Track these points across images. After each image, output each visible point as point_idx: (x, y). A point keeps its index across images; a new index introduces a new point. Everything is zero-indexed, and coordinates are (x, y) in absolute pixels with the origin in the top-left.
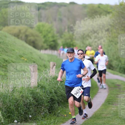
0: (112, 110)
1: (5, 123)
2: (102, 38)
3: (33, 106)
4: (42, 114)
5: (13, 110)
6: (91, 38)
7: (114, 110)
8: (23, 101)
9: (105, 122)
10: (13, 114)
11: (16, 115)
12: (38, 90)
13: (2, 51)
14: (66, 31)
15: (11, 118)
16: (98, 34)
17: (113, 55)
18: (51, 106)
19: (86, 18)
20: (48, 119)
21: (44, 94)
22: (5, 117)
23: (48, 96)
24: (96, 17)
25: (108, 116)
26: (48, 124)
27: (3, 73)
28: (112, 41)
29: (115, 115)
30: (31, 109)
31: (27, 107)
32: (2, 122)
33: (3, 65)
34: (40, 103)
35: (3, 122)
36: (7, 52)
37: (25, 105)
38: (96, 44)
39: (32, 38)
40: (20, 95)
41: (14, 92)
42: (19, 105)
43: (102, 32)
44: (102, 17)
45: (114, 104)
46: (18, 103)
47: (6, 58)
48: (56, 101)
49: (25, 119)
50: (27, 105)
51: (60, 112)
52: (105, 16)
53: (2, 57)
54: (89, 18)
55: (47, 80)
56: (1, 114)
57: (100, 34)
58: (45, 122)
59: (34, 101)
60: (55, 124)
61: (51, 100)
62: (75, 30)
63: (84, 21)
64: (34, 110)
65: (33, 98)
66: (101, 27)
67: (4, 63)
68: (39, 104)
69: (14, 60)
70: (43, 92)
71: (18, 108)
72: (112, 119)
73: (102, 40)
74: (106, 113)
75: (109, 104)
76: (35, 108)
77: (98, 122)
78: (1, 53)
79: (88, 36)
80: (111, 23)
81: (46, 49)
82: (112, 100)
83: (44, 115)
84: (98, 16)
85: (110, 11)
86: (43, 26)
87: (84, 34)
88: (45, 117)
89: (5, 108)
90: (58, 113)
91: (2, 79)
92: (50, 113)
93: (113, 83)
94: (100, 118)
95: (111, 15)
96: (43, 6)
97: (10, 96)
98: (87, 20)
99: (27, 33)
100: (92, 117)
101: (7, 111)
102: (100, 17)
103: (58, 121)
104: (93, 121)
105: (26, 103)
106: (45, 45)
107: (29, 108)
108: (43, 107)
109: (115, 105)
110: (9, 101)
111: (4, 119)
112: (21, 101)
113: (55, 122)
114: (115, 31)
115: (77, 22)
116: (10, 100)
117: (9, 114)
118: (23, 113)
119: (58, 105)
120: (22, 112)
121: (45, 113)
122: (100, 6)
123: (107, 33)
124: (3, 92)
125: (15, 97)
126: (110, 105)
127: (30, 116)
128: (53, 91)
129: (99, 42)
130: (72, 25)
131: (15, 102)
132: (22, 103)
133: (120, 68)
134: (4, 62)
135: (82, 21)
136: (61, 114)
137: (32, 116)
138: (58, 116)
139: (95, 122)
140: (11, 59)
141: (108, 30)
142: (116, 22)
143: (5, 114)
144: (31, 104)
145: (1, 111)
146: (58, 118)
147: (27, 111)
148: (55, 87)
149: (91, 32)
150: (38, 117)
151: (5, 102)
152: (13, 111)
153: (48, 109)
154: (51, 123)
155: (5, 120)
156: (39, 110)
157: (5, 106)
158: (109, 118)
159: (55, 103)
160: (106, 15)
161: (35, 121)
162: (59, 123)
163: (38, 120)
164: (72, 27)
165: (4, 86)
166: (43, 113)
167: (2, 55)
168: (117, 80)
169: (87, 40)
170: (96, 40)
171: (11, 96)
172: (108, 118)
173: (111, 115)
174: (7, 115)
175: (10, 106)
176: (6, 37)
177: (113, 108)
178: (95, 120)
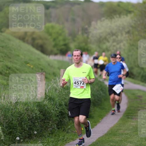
0: (132, 125)
1: (5, 140)
2: (121, 41)
3: (39, 120)
4: (49, 130)
5: (15, 125)
6: (108, 42)
7: (133, 125)
8: (28, 115)
9: (122, 139)
10: (15, 130)
11: (18, 131)
12: (46, 102)
13: (5, 56)
14: (80, 33)
15: (12, 134)
16: (117, 37)
17: (134, 62)
18: (61, 121)
19: (103, 19)
20: (55, 136)
21: (53, 107)
22: (6, 134)
23: (57, 109)
24: (115, 16)
25: (127, 132)
26: (56, 141)
27: (5, 82)
28: (133, 45)
29: (135, 131)
30: (36, 124)
31: (32, 122)
32: (2, 139)
33: (6, 73)
34: (47, 117)
35: (4, 139)
36: (10, 58)
37: (30, 119)
38: (115, 48)
39: (40, 42)
40: (25, 108)
41: (17, 105)
42: (23, 119)
43: (122, 34)
44: (122, 16)
45: (134, 118)
46: (22, 117)
47: (9, 65)
48: (66, 114)
49: (28, 136)
50: (32, 119)
51: (70, 128)
52: (125, 16)
53: (5, 63)
54: (106, 18)
55: (56, 90)
56: (1, 129)
57: (119, 37)
58: (52, 140)
59: (40, 115)
60: (63, 141)
61: (60, 114)
62: (90, 32)
63: (101, 21)
64: (40, 125)
65: (39, 111)
66: (121, 29)
67: (6, 71)
68: (47, 119)
69: (18, 67)
70: (51, 104)
71: (21, 123)
72: (131, 136)
73: (122, 44)
74: (124, 128)
75: (128, 118)
76: (41, 123)
77: (114, 140)
78: (3, 59)
79: (106, 39)
80: (133, 24)
81: (56, 54)
82: (132, 113)
83: (51, 131)
84: (118, 16)
85: (132, 10)
86: (53, 27)
87: (101, 37)
88: (52, 133)
89: (6, 123)
90: (68, 128)
91: (4, 89)
92: (58, 128)
93: (134, 94)
94: (117, 135)
95: (132, 15)
96: (53, 4)
97: (12, 109)
98: (104, 20)
99: (34, 36)
100: (107, 133)
101: (8, 126)
102: (120, 17)
103: (67, 138)
104: (109, 138)
105: (31, 117)
106: (55, 50)
107: (34, 123)
108: (50, 122)
109: (135, 120)
110: (12, 115)
111: (4, 136)
112: (26, 115)
113: (63, 139)
114: (137, 33)
115: (93, 23)
116: (13, 113)
117: (10, 130)
118: (27, 129)
119: (69, 119)
120: (26, 127)
121: (53, 129)
122: (119, 4)
123: (127, 35)
124: (5, 104)
125: (19, 110)
126: (130, 120)
127: (36, 132)
128: (63, 103)
129: (118, 46)
130: (87, 26)
131: (18, 116)
132: (26, 117)
133: (142, 77)
134: (7, 69)
135: (99, 22)
136: (71, 130)
137: (37, 132)
138: (68, 132)
139: (110, 139)
140: (15, 65)
141: (128, 32)
142: (139, 23)
143: (7, 130)
144: (37, 119)
145: (1, 127)
146: (67, 135)
147: (32, 126)
148: (66, 99)
149: (109, 34)
150: (44, 134)
151: (6, 116)
152: (16, 127)
153: (56, 124)
154: (59, 141)
155: (6, 137)
156: (46, 125)
157: (7, 121)
158: (127, 134)
159: (64, 117)
160: (127, 15)
161: (41, 138)
162: (69, 140)
163: (44, 136)
164: (86, 29)
165: (6, 97)
166: (51, 129)
167: (4, 61)
168: (139, 90)
169: (104, 43)
170: (115, 44)
171: (14, 109)
172: (125, 134)
173: (129, 130)
174: (8, 131)
175: (13, 120)
176: (9, 40)
177: (133, 122)
178: (110, 137)
